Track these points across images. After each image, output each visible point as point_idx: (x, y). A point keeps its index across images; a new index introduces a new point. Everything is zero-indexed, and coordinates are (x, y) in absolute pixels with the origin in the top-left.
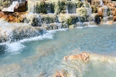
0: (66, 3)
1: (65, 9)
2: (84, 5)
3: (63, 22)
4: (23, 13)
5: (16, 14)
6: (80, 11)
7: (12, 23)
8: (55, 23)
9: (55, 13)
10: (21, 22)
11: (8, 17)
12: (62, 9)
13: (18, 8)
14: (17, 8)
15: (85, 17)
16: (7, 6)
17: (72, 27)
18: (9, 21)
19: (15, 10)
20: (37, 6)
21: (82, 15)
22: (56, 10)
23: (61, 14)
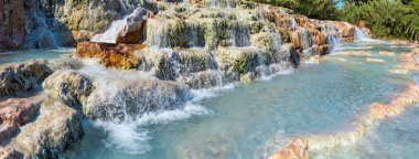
0: (229, 24)
1: (229, 38)
2: (266, 28)
3: (227, 68)
4: (137, 46)
5: (122, 48)
6: (260, 39)
7: (114, 69)
8: (209, 71)
9: (207, 47)
10: (132, 67)
11: (108, 56)
12: (221, 38)
13: (127, 35)
14: (123, 34)
15: (271, 54)
16: (102, 29)
17: (246, 77)
18: (109, 65)
19: (120, 39)
20: (170, 30)
21: (264, 49)
22: (209, 39)
23: (221, 49)
